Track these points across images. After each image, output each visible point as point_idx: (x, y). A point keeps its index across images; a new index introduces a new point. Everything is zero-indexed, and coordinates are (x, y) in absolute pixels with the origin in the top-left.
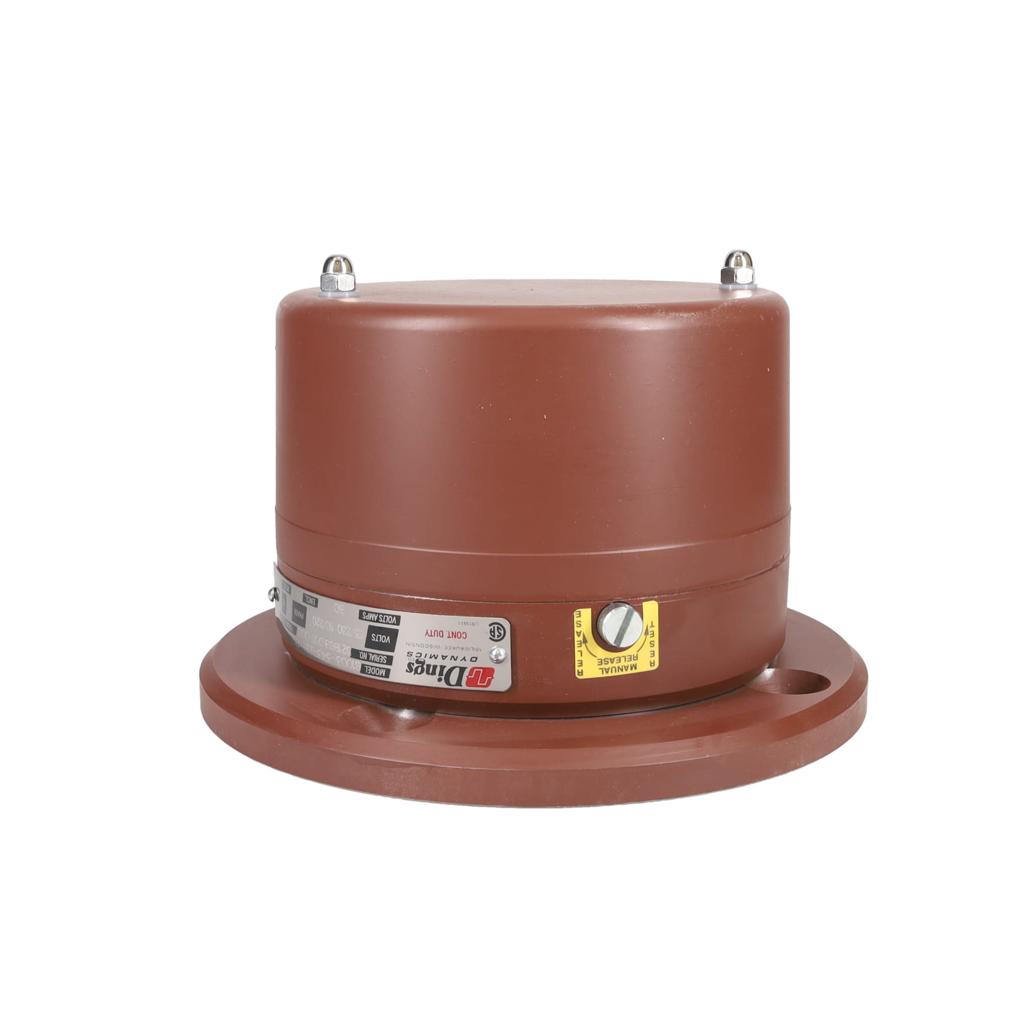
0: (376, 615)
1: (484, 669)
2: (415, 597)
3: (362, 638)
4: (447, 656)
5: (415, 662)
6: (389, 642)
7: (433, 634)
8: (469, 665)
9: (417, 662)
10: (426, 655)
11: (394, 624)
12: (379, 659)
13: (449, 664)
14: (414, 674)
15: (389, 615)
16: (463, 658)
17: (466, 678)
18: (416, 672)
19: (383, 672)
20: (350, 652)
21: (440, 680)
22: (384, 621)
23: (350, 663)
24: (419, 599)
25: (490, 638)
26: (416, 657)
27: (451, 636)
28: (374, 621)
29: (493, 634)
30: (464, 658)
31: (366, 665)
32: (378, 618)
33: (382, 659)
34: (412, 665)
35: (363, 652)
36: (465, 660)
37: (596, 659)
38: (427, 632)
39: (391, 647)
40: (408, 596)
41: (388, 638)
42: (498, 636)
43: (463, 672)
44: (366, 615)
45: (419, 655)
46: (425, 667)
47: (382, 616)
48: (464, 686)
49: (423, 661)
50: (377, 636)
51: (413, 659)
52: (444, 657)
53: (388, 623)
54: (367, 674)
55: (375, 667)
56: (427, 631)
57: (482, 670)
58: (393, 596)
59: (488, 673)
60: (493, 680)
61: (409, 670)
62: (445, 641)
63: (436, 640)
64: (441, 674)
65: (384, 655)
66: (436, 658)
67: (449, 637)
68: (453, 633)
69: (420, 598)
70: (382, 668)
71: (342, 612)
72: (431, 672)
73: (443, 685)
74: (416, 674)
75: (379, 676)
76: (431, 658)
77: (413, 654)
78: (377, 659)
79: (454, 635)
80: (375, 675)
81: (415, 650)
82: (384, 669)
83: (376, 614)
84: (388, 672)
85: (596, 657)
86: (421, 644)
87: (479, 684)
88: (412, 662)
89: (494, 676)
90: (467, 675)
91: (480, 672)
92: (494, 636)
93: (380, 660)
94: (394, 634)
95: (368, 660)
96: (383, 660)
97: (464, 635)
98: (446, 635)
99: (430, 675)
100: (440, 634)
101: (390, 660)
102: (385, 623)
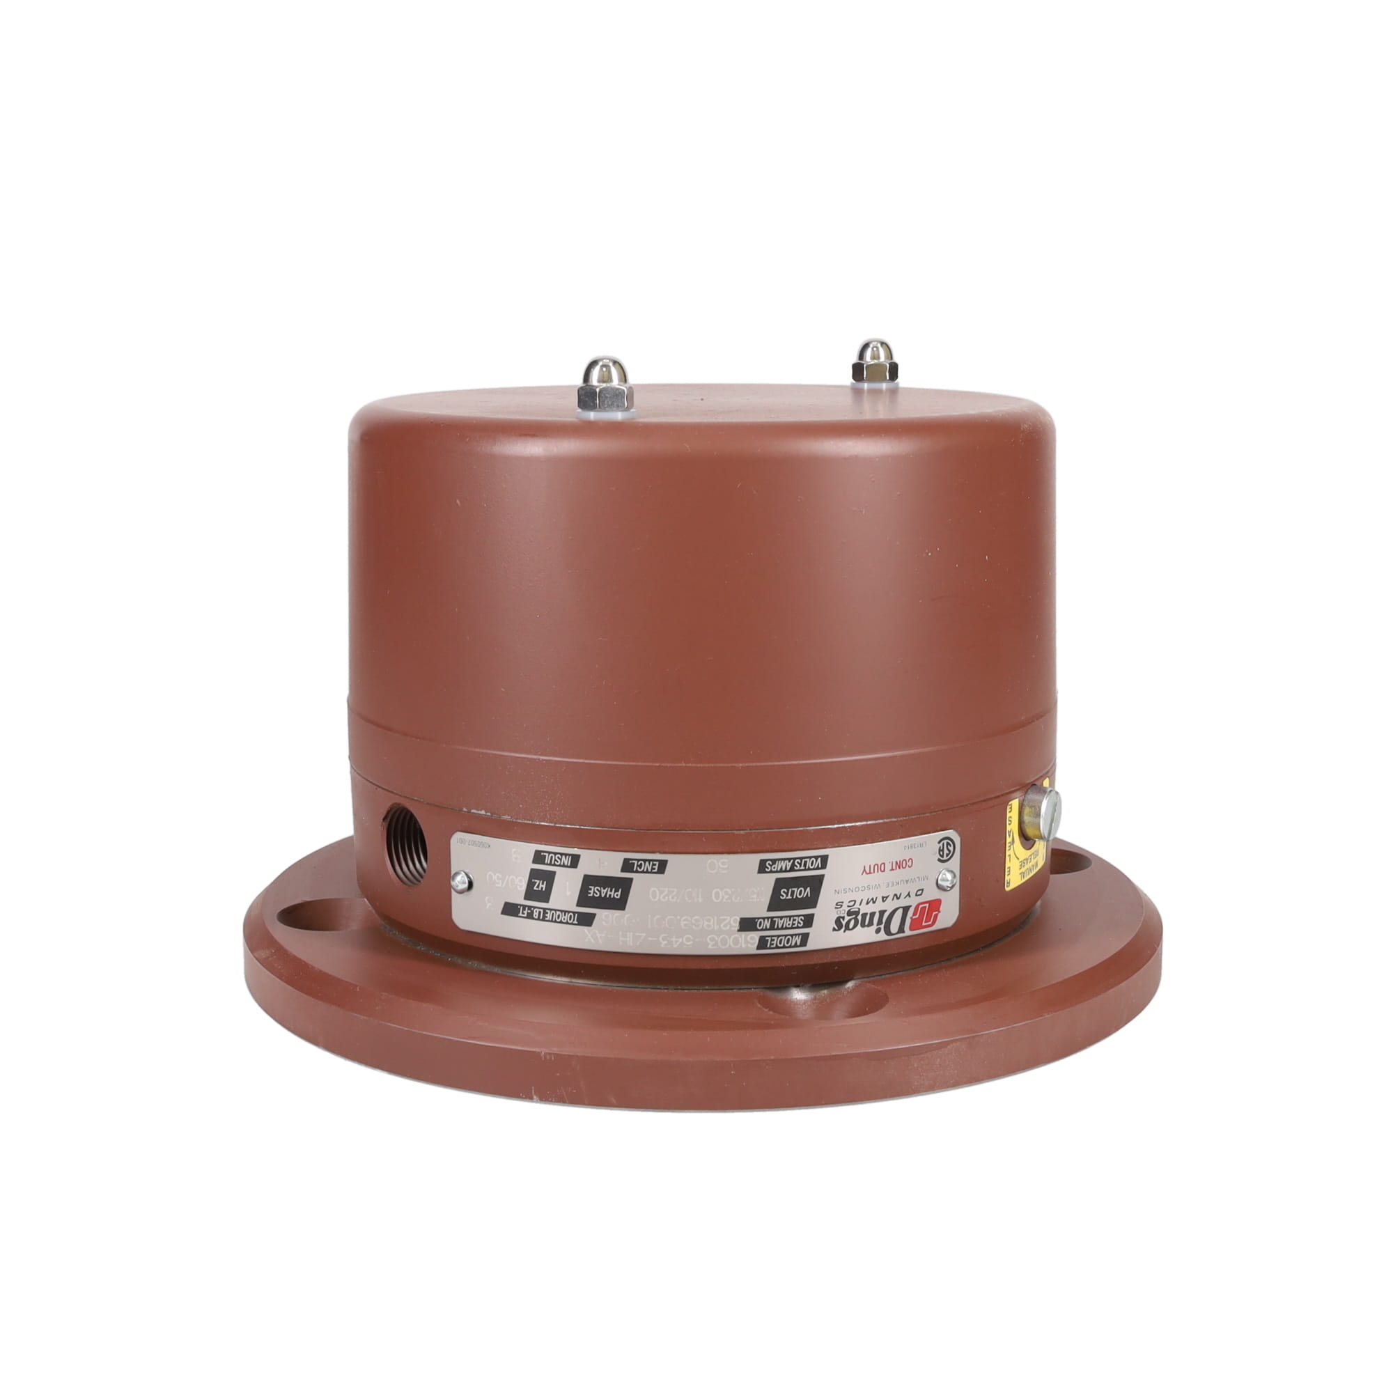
0: (789, 862)
1: (930, 902)
2: (847, 825)
3: (763, 900)
4: (888, 896)
5: (846, 915)
6: (809, 895)
7: (872, 871)
8: (913, 902)
9: (849, 913)
10: (862, 900)
11: (818, 868)
12: (791, 922)
13: (889, 906)
14: (844, 931)
15: (810, 857)
16: (907, 893)
17: (910, 920)
18: (847, 928)
19: (798, 940)
20: (738, 924)
21: (878, 931)
22: (802, 868)
23: (736, 941)
24: (852, 826)
25: (939, 860)
26: (849, 906)
27: (894, 867)
28: (786, 871)
29: (941, 853)
30: (909, 895)
31: (767, 936)
32: (793, 864)
33: (796, 922)
34: (841, 920)
35: (764, 919)
36: (910, 896)
37: (1018, 861)
38: (864, 870)
39: (812, 902)
40: (836, 826)
41: (808, 889)
42: (947, 855)
43: (907, 912)
44: (771, 866)
45: (852, 903)
46: (860, 917)
47: (800, 861)
48: (908, 932)
49: (857, 910)
50: (790, 890)
51: (843, 911)
52: (884, 899)
53: (809, 869)
54: (770, 948)
55: (783, 936)
56: (865, 867)
57: (927, 905)
58: (813, 829)
59: (935, 905)
60: (939, 914)
61: (837, 928)
62: (889, 876)
63: (877, 877)
64: (880, 922)
65: (799, 916)
66: (874, 902)
67: (892, 870)
68: (897, 863)
69: (853, 824)
70: (796, 935)
71: (724, 869)
72: (867, 923)
73: (882, 936)
74: (847, 931)
75: (790, 947)
76: (868, 903)
77: (844, 904)
78: (789, 923)
79: (899, 865)
80: (784, 947)
81: (846, 899)
82: (799, 935)
83: (789, 860)
84: (805, 937)
85: (1018, 859)
86: (856, 888)
87: (924, 924)
88: (842, 915)
89: (941, 909)
90: (911, 915)
91: (925, 907)
92: (942, 856)
93: (793, 924)
94: (816, 884)
95: (772, 928)
96: (799, 923)
97: (910, 863)
98: (888, 867)
99: (866, 928)
100: (880, 868)
101: (809, 920)
102: (805, 870)
